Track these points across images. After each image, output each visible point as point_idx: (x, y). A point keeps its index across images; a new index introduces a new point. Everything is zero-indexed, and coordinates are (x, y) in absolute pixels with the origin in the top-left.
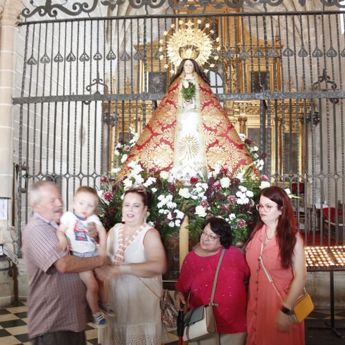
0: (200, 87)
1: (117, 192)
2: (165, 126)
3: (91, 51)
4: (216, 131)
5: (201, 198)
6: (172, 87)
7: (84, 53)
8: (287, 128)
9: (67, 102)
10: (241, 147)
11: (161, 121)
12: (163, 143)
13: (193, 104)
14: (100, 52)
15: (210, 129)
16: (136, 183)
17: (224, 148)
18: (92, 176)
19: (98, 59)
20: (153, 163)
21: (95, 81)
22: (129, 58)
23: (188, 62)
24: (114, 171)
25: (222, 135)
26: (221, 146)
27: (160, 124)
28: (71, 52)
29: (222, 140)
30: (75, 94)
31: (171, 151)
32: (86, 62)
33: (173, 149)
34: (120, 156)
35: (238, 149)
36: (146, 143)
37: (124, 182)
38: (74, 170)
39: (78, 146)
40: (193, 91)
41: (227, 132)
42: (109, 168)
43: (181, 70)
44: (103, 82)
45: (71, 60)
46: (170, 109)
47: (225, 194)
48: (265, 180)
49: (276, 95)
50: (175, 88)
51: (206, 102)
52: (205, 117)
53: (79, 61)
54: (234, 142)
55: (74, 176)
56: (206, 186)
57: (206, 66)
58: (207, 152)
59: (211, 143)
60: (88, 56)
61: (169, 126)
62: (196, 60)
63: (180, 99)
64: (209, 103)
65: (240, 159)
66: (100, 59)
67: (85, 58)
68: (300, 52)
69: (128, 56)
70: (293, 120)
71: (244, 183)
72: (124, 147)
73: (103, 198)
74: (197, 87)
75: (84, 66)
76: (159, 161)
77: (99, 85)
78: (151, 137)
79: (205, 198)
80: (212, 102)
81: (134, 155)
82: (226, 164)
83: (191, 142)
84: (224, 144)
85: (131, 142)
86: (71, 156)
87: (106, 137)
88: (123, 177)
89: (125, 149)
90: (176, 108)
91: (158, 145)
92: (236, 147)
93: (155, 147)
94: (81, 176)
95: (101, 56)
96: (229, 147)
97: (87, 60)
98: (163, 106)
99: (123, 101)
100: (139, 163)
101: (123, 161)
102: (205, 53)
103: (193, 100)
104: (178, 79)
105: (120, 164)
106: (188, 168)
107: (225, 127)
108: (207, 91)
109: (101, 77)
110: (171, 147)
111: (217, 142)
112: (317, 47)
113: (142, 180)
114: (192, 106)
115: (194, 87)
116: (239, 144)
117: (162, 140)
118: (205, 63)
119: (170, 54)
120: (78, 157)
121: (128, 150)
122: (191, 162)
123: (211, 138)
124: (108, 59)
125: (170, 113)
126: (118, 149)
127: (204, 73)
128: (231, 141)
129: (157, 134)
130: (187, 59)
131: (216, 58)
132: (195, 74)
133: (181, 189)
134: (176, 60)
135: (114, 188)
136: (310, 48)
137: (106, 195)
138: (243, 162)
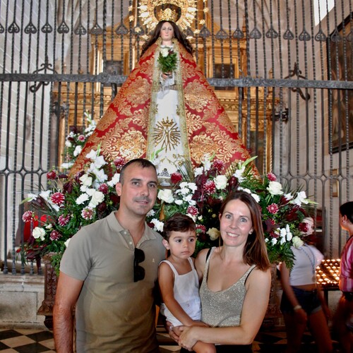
0: (182, 58)
1: (70, 193)
2: (135, 106)
3: (39, 21)
4: (202, 114)
5: (187, 204)
6: (145, 56)
7: (31, 24)
8: (253, 126)
9: (8, 83)
10: (234, 136)
11: (130, 100)
12: (132, 128)
13: (173, 79)
14: (50, 23)
15: (194, 112)
16: (96, 181)
17: (213, 137)
18: (36, 172)
19: (47, 32)
20: (119, 155)
21: (43, 66)
22: (85, 32)
23: (167, 25)
24: (64, 166)
25: (210, 120)
26: (208, 135)
27: (129, 104)
28: (14, 22)
29: (210, 127)
30: (18, 72)
31: (143, 140)
32: (32, 35)
33: (146, 137)
34: (72, 147)
35: (231, 139)
36: (109, 127)
37: (81, 179)
38: (15, 165)
39: (20, 138)
40: (174, 61)
41: (217, 117)
42: (57, 164)
43: (156, 35)
44: (52, 68)
45: (14, 31)
46: (142, 85)
47: (221, 198)
48: (273, 180)
49: (258, 82)
50: (148, 58)
51: (190, 77)
52: (187, 97)
53: (24, 33)
54: (226, 130)
55: (15, 172)
56: (194, 187)
57: (189, 31)
58: (190, 141)
59: (195, 129)
60: (34, 28)
61: (140, 106)
62: (177, 23)
63: (156, 73)
64: (194, 78)
65: (234, 152)
66: (50, 32)
67: (31, 29)
68: (285, 34)
69: (84, 29)
70: (259, 117)
71: (244, 183)
72: (77, 136)
73: (51, 202)
74: (178, 57)
75: (30, 39)
76: (128, 152)
77: (47, 70)
78: (117, 120)
79: (193, 203)
80: (197, 77)
81: (92, 144)
82: (216, 158)
83: (170, 128)
84: (212, 131)
85: (86, 131)
86: (12, 149)
87: (54, 130)
88: (78, 172)
89: (78, 139)
90: (150, 83)
91: (126, 131)
92: (228, 136)
93: (121, 134)
94: (23, 172)
95: (51, 27)
96: (219, 135)
97: (34, 32)
98: (133, 80)
99: (77, 83)
100: (101, 154)
101: (75, 154)
102: (188, 15)
103: (173, 74)
104: (152, 47)
105: (72, 158)
106: (166, 162)
107: (214, 109)
108: (190, 63)
109: (51, 61)
110: (143, 134)
111: (204, 129)
112: (304, 29)
113: (105, 177)
114: (171, 82)
115: (175, 55)
116: (232, 132)
117: (131, 125)
118: (188, 27)
119: (143, 15)
120: (20, 151)
121: (83, 141)
122: (169, 154)
123: (196, 123)
124: (60, 32)
125: (142, 89)
126: (70, 139)
127: (187, 41)
128: (222, 128)
129: (125, 117)
130: (165, 21)
131: (202, 22)
132: (176, 41)
133: (161, 191)
134: (151, 22)
135: (66, 188)
136: (296, 30)
137: (54, 198)
138: (238, 156)
